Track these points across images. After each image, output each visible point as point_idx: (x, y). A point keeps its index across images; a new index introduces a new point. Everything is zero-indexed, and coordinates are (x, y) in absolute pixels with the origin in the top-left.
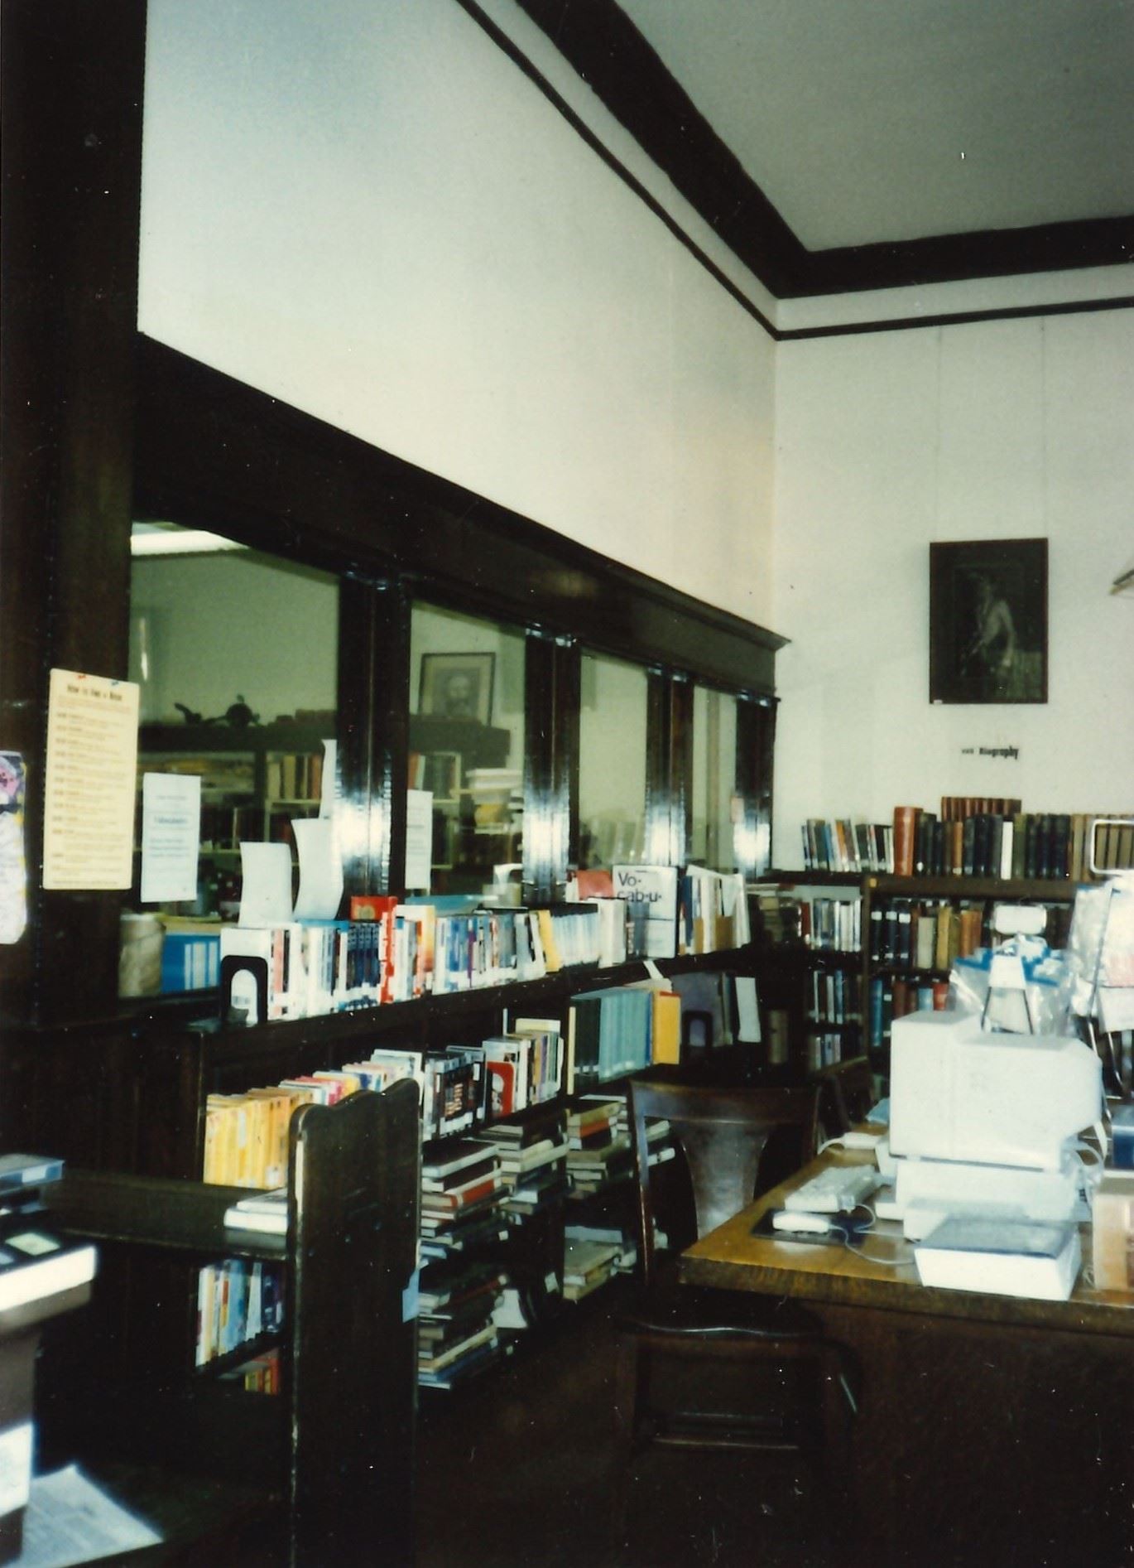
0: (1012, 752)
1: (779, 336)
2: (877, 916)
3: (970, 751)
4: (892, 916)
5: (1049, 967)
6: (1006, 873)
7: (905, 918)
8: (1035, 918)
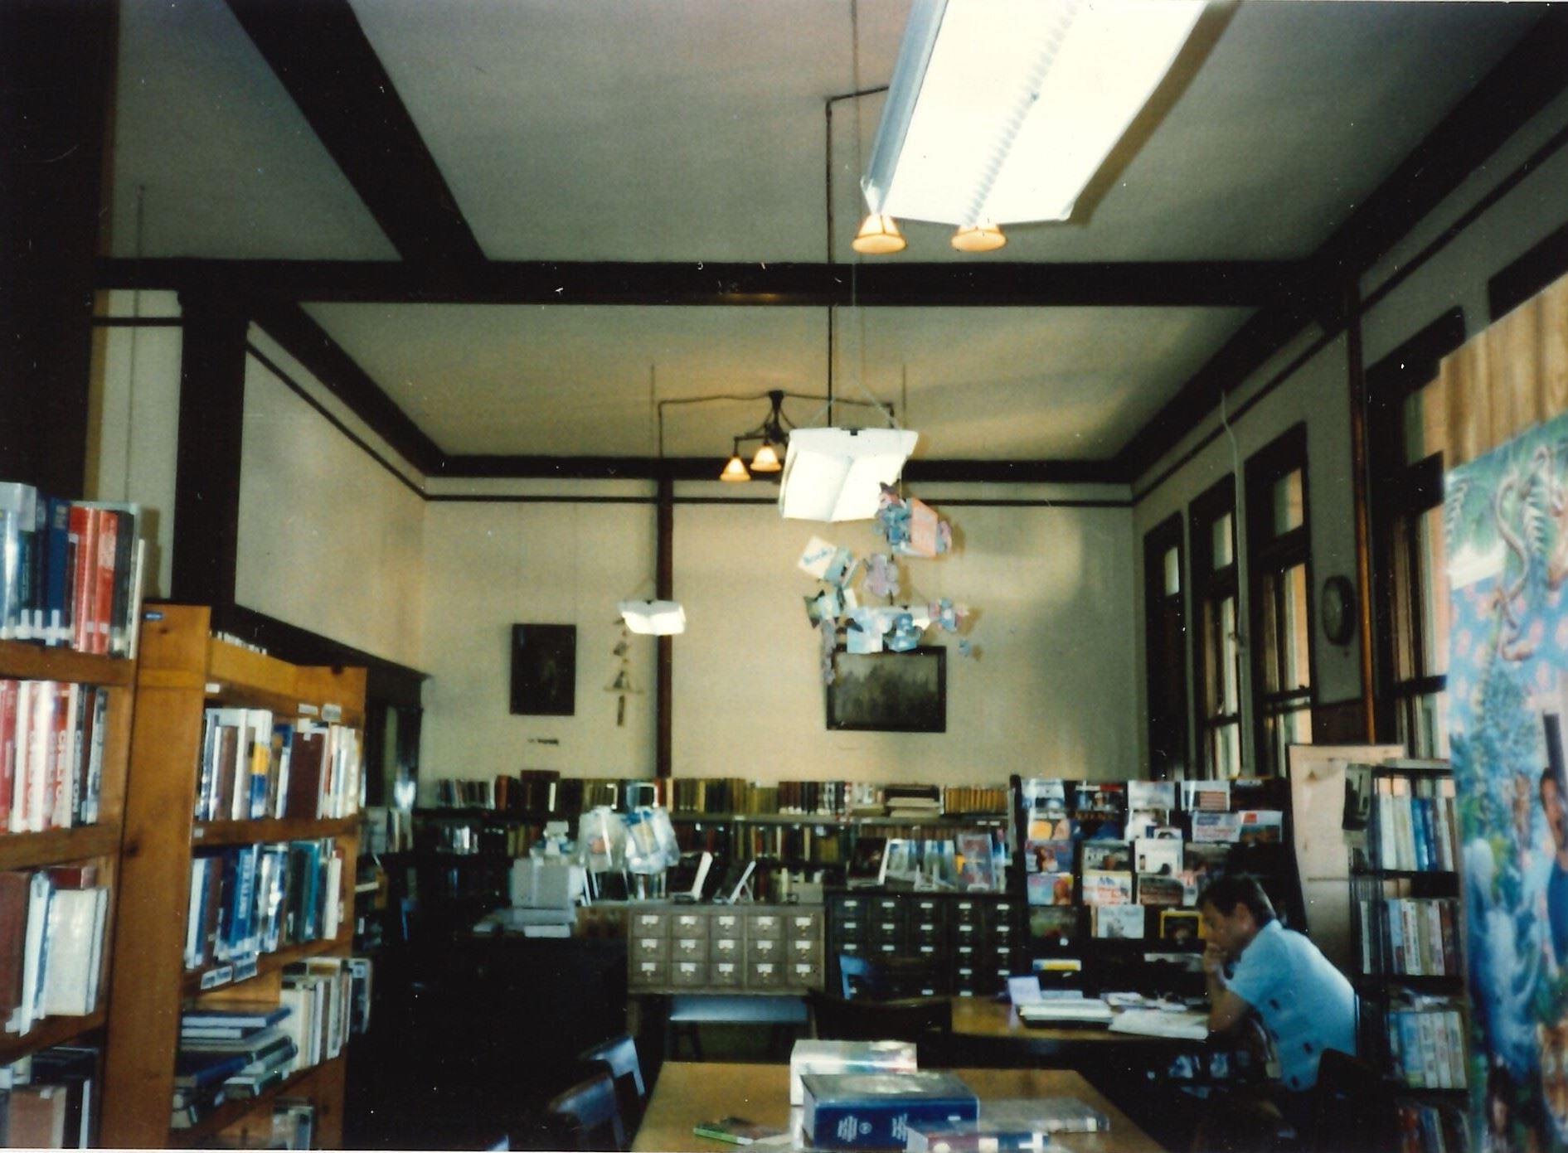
0: (555, 742)
1: (429, 498)
2: (487, 830)
3: (532, 741)
4: (494, 830)
5: (570, 847)
6: (552, 807)
7: (501, 832)
8: (564, 827)
